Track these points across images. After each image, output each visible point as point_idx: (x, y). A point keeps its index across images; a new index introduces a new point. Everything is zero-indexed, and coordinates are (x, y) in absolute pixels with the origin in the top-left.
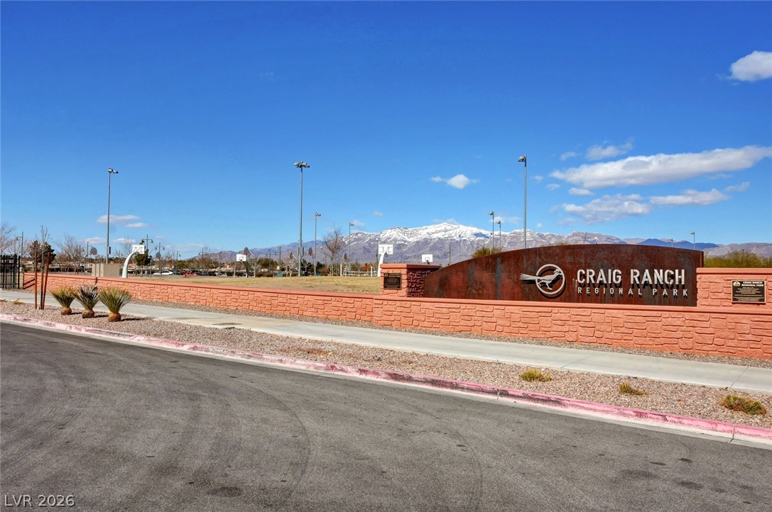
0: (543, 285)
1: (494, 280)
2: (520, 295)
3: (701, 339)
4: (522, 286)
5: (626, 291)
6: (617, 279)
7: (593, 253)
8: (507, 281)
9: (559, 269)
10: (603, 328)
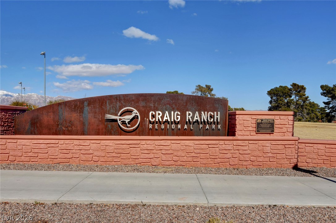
0: (124, 123)
1: (81, 119)
2: (104, 130)
3: (243, 158)
4: (106, 123)
5: (183, 126)
6: (177, 118)
7: (160, 100)
8: (93, 120)
9: (135, 111)
10: (179, 154)
